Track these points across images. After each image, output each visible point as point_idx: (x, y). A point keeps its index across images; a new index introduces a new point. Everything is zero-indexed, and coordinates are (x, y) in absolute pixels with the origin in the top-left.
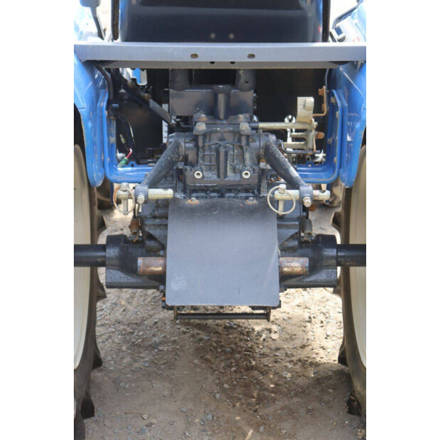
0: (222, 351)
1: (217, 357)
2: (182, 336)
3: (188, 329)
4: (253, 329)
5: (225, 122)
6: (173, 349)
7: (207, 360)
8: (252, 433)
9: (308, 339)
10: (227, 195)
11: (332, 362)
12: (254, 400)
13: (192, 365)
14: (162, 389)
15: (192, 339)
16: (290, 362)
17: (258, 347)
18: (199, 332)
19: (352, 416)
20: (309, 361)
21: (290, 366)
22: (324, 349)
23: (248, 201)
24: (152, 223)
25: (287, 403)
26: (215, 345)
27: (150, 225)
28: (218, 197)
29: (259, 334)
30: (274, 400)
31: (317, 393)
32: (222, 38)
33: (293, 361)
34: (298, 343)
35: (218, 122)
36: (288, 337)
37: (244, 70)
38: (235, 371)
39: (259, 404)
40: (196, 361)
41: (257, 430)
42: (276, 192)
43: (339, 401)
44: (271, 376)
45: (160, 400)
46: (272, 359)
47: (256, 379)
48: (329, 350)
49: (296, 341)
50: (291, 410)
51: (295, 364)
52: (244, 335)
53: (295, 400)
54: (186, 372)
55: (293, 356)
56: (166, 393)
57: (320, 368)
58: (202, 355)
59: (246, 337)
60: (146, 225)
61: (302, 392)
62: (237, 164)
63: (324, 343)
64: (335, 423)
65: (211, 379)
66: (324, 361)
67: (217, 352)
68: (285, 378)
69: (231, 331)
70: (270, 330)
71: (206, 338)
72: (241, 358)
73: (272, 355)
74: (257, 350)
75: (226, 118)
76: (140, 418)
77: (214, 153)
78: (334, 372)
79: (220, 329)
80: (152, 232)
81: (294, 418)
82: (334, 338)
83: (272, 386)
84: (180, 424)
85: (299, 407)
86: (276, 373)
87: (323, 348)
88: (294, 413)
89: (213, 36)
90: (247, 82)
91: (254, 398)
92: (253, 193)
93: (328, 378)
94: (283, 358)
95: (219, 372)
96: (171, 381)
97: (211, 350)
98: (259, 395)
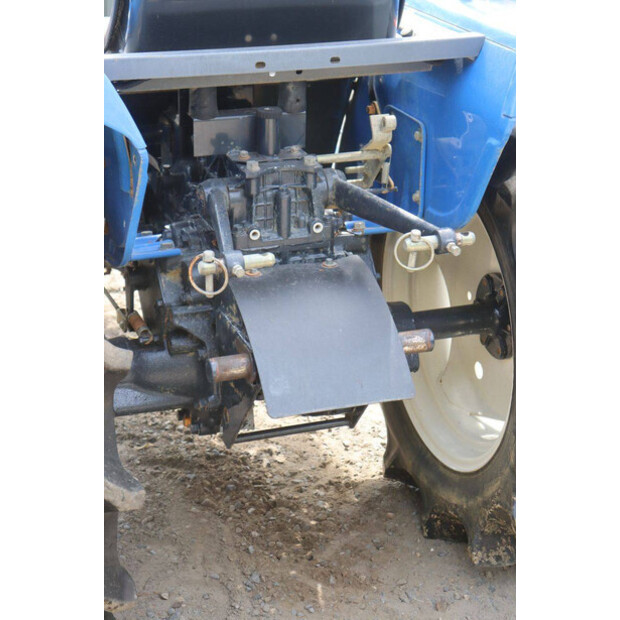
0: (222, 489)
1: (218, 499)
2: (154, 480)
3: (157, 468)
4: (248, 454)
5: (277, 158)
6: (153, 498)
7: (207, 505)
8: (323, 588)
9: (325, 455)
10: (293, 259)
11: (370, 478)
12: (299, 545)
13: (190, 515)
14: (166, 555)
15: (171, 481)
16: (319, 487)
17: (266, 476)
18: (174, 470)
19: (433, 541)
20: (343, 482)
21: (321, 493)
22: (351, 464)
23: (324, 263)
24: (184, 312)
25: (344, 540)
26: (208, 483)
27: (181, 316)
28: (281, 264)
29: (258, 459)
30: (327, 540)
31: (375, 521)
32: (261, 40)
33: (322, 486)
34: (315, 462)
35: (269, 158)
36: (297, 456)
37: (295, 83)
38: (254, 513)
39: (309, 550)
40: (193, 509)
41: (326, 582)
42: (408, 242)
43: (406, 526)
44: (305, 511)
45: (173, 570)
46: (292, 489)
47: (288, 518)
48: (359, 464)
49: (310, 460)
50: (355, 548)
51: (326, 489)
52: (239, 463)
53: (353, 534)
54: (187, 527)
55: (318, 479)
56: (175, 559)
57: (360, 488)
58: (197, 500)
59: (243, 466)
60: (176, 316)
61: (356, 523)
62: (301, 215)
63: (348, 456)
64: (419, 555)
65: (227, 529)
66: (359, 478)
67: (215, 493)
68: (325, 509)
69: (219, 461)
70: (270, 452)
71: (192, 476)
72: (253, 494)
73: (289, 483)
74: (268, 481)
75: (277, 152)
76: (159, 599)
77: (271, 203)
78: (379, 490)
79: (203, 461)
80: (184, 325)
81: (364, 558)
82: (356, 448)
83: (313, 523)
84: (220, 597)
85: (363, 543)
86: (310, 506)
87: (349, 462)
88: (361, 551)
89: (248, 38)
90: (298, 100)
91: (298, 542)
92: (325, 252)
93: (378, 499)
94: (307, 484)
95: (234, 518)
96: (174, 542)
97: (206, 491)
98: (304, 538)
